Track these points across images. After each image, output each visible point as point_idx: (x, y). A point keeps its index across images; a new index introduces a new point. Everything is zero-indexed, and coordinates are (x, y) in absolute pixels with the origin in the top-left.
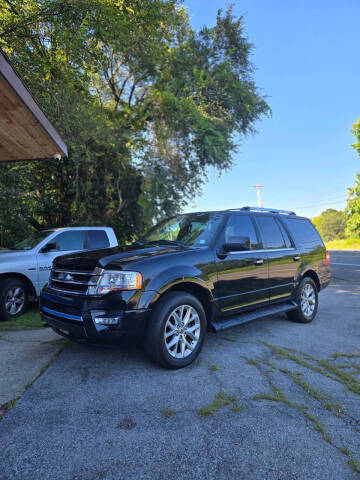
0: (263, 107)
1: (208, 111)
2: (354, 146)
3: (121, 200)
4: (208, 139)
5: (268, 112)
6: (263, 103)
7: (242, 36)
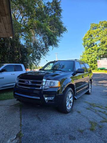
0: (65, 29)
1: (50, 28)
2: (83, 44)
3: (20, 55)
4: (52, 38)
5: (66, 31)
6: (65, 28)
7: (60, 6)
